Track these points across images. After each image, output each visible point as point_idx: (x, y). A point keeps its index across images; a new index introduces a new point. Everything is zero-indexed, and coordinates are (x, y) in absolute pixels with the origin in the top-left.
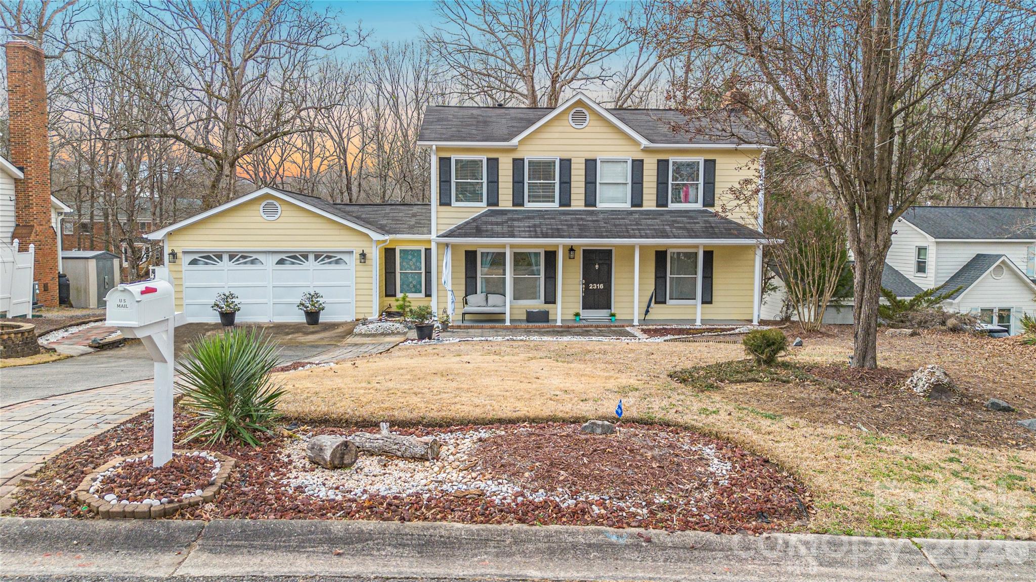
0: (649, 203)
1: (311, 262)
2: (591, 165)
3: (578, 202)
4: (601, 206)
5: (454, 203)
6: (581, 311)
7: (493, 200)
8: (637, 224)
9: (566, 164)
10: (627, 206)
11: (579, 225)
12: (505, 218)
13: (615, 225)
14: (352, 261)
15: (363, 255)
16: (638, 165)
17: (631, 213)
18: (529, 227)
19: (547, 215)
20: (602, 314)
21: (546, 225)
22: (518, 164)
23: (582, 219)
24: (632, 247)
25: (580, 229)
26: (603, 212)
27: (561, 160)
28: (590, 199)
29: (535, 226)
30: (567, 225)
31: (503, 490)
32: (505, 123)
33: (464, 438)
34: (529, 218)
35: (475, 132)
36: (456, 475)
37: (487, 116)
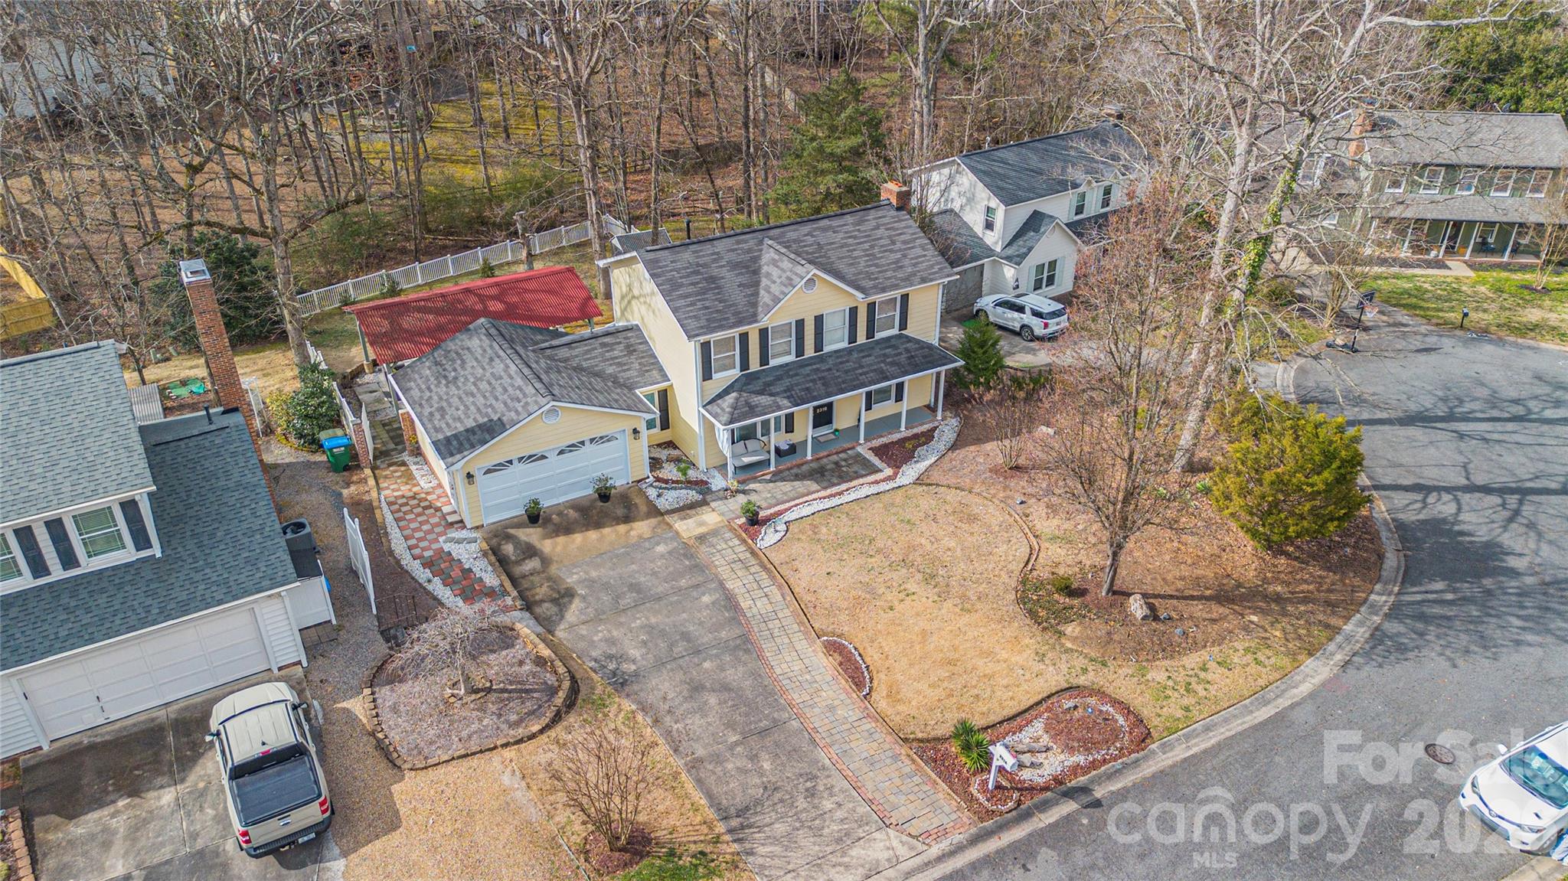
0: (861, 339)
2: (819, 320)
3: (809, 351)
4: (827, 349)
5: (714, 376)
7: (745, 366)
9: (800, 324)
10: (845, 345)
11: (820, 379)
12: (760, 382)
14: (624, 437)
15: (635, 431)
16: (853, 312)
17: (848, 351)
18: (785, 391)
19: (790, 370)
20: (825, 429)
21: (797, 385)
22: (764, 333)
23: (818, 369)
25: (823, 385)
26: (829, 355)
27: (796, 322)
28: (819, 347)
29: (788, 390)
30: (811, 381)
31: (1080, 759)
32: (731, 280)
33: (1037, 728)
34: (779, 378)
35: (720, 306)
36: (1062, 757)
37: (704, 265)
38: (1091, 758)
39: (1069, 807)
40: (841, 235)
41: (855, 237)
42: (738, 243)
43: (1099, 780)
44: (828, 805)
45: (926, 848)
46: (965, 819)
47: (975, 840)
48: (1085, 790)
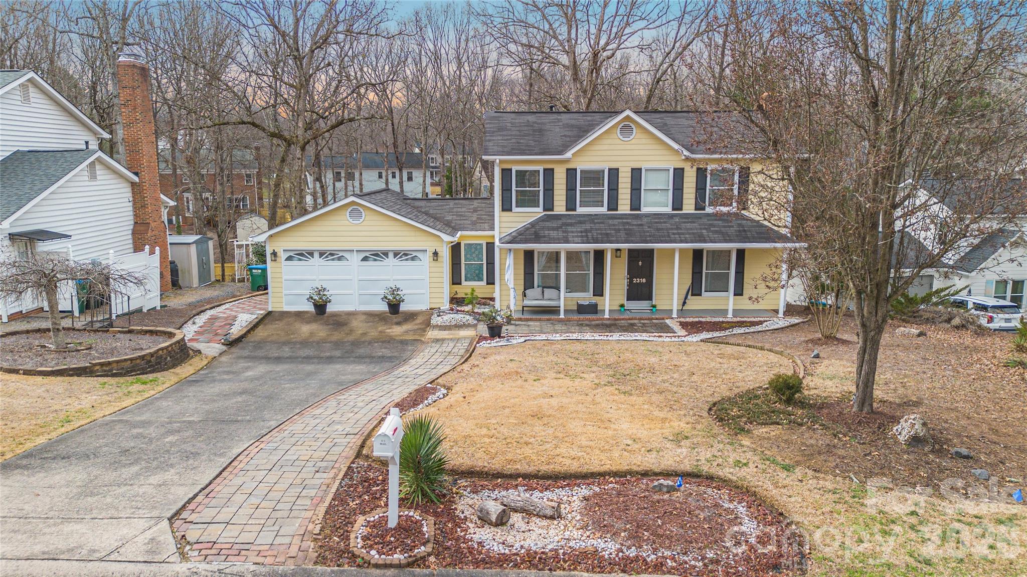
0: (689, 207)
1: (391, 260)
2: (636, 174)
3: (624, 207)
4: (645, 210)
5: (515, 209)
6: (625, 303)
7: (549, 206)
8: (677, 228)
9: (614, 173)
10: (668, 210)
11: (625, 229)
12: (560, 222)
13: (658, 230)
14: (427, 258)
15: (436, 254)
16: (679, 174)
17: (671, 216)
18: (581, 232)
19: (597, 219)
20: (643, 305)
21: (596, 229)
22: (571, 173)
23: (628, 223)
24: (673, 250)
25: (626, 234)
26: (647, 215)
27: (610, 169)
28: (636, 204)
29: (586, 231)
30: (615, 230)
31: (608, 547)
32: (557, 131)
33: (573, 495)
34: (581, 222)
35: (533, 143)
37: (542, 124)
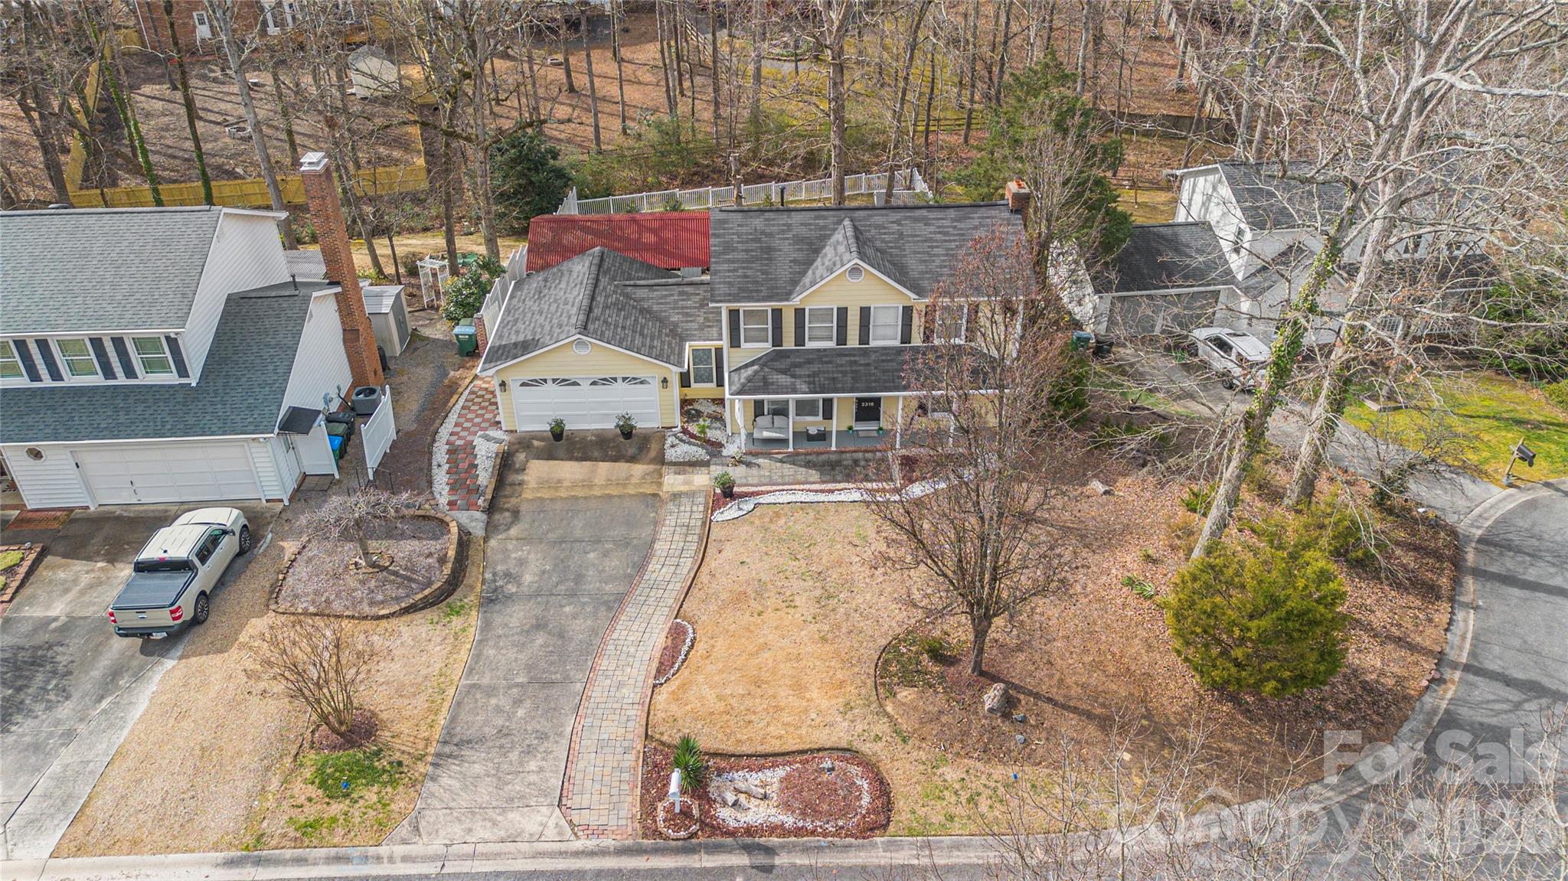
1: (620, 384)
2: (865, 313)
3: (853, 341)
4: (873, 343)
5: (743, 345)
6: (853, 424)
7: (777, 340)
8: (903, 369)
9: (843, 312)
10: (897, 343)
11: (852, 372)
12: (789, 357)
13: (885, 371)
14: (655, 384)
15: (665, 381)
17: (899, 351)
18: (809, 376)
19: (826, 356)
20: (872, 426)
21: (824, 372)
22: (799, 313)
23: (855, 362)
24: (898, 397)
25: (853, 378)
26: (876, 350)
27: (838, 309)
28: (864, 338)
29: (814, 375)
30: (842, 372)
31: (789, 820)
32: (787, 251)
33: (774, 776)
34: (809, 362)
35: (760, 277)
36: (774, 811)
37: (770, 235)
38: (800, 824)
39: (741, 860)
40: (932, 229)
41: (945, 234)
42: (817, 218)
43: (791, 849)
44: (533, 765)
45: (573, 838)
46: (630, 829)
47: (622, 851)
48: (770, 851)
